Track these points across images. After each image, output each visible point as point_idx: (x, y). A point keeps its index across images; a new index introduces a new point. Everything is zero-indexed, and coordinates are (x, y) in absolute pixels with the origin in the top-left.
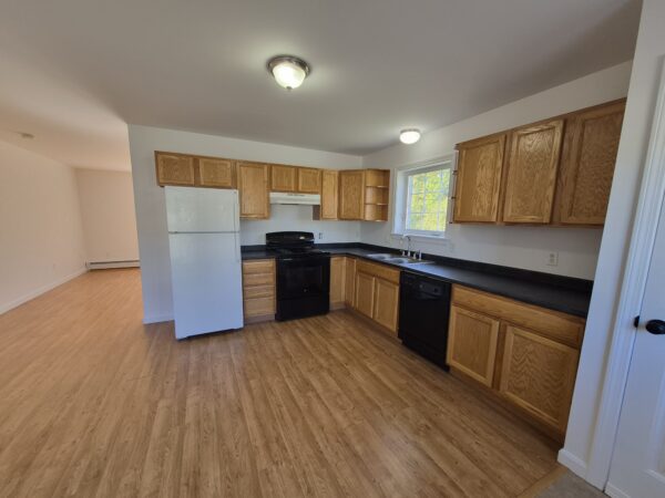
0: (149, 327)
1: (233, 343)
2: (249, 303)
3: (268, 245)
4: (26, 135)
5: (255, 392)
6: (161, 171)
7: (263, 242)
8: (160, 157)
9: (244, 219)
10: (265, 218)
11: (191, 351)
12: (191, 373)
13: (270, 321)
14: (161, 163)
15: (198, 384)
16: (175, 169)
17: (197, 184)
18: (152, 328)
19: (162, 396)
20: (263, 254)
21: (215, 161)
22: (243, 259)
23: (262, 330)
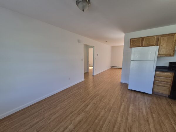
0: (121, 83)
1: (146, 98)
2: (156, 87)
3: (169, 67)
4: (106, 42)
5: (155, 119)
6: (131, 44)
7: (167, 65)
8: (132, 40)
9: (160, 56)
10: (171, 56)
11: (132, 94)
12: (131, 100)
13: (165, 97)
14: (132, 42)
15: (134, 104)
16: (135, 43)
17: (142, 46)
18: (122, 84)
19: (124, 102)
20: (167, 70)
21: (149, 38)
22: (156, 71)
23: (160, 98)
